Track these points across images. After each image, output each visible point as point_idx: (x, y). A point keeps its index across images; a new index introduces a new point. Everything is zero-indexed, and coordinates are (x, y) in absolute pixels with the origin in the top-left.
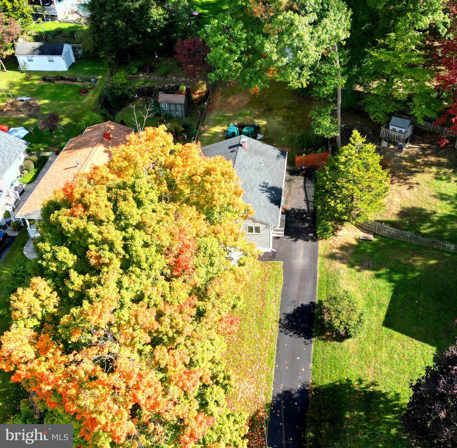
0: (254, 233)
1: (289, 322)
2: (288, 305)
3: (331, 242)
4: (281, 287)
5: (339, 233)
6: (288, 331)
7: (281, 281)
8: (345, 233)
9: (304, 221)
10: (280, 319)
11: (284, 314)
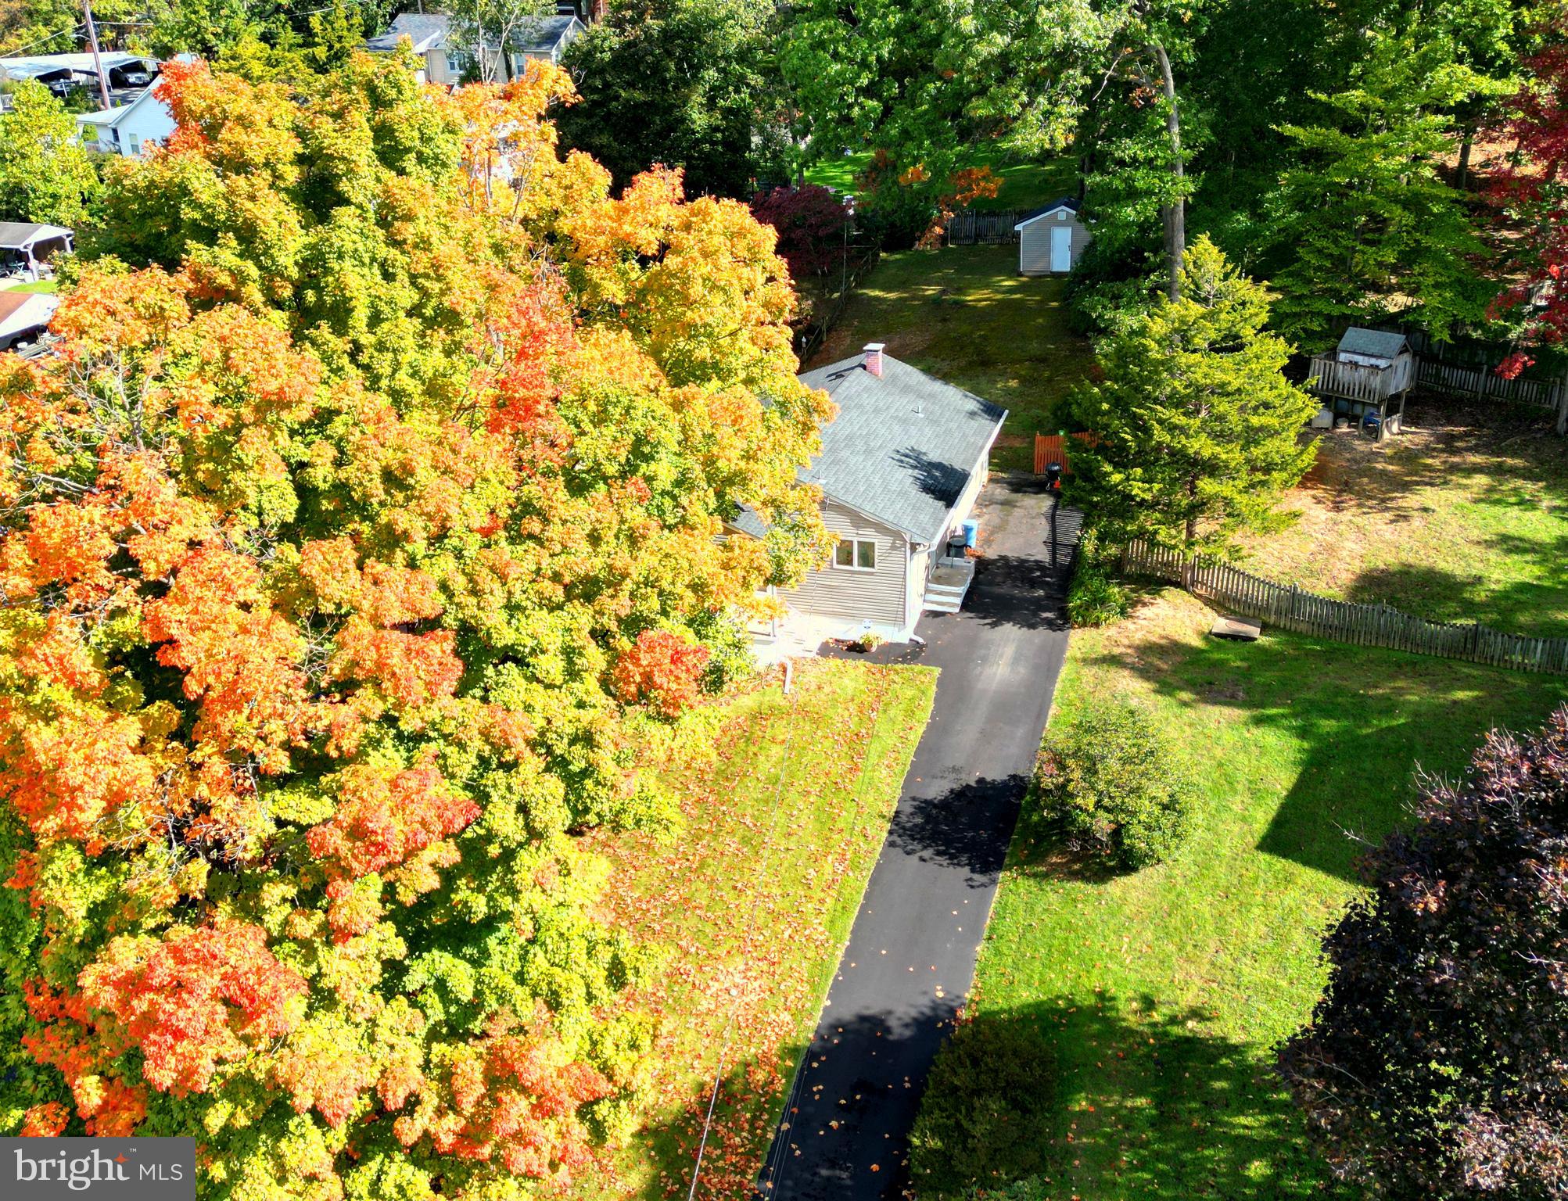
0: (856, 567)
1: (927, 822)
2: (934, 777)
3: (1112, 632)
4: (921, 729)
5: (1141, 611)
6: (916, 846)
7: (925, 716)
8: (1162, 613)
9: (1034, 584)
10: (897, 813)
11: (914, 799)
